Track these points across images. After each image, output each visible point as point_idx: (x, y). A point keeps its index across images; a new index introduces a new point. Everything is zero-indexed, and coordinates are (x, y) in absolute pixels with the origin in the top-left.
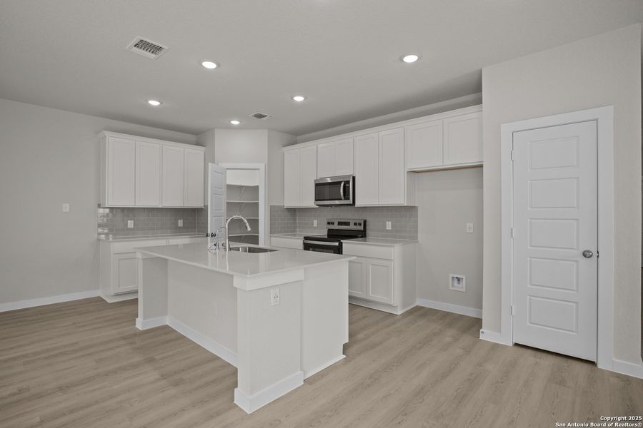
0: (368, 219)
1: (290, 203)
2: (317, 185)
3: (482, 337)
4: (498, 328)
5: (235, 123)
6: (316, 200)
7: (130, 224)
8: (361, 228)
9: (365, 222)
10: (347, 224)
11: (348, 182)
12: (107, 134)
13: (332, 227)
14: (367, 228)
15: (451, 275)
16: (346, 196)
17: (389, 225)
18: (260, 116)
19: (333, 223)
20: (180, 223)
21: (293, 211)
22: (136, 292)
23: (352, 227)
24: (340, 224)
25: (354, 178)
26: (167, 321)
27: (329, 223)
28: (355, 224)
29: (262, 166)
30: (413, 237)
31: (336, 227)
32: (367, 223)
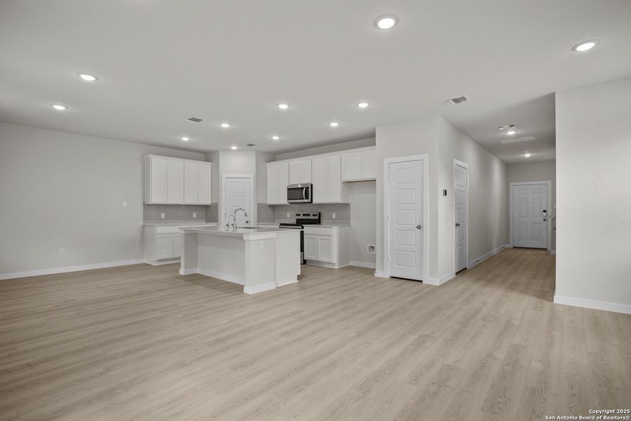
0: (322, 212)
1: (271, 201)
2: (289, 189)
3: (376, 275)
4: (382, 269)
5: (234, 148)
6: (288, 199)
7: (163, 216)
8: (317, 218)
9: (320, 214)
10: (309, 215)
11: (307, 188)
12: (151, 156)
13: (299, 217)
14: (321, 218)
15: (368, 245)
16: (307, 197)
17: (334, 216)
18: (252, 145)
19: (300, 215)
20: (195, 215)
21: (273, 207)
22: (179, 258)
23: (311, 217)
24: (304, 215)
25: (312, 185)
26: (198, 271)
27: (297, 215)
28: (313, 215)
29: (252, 176)
30: (348, 223)
31: (302, 217)
32: (321, 215)
